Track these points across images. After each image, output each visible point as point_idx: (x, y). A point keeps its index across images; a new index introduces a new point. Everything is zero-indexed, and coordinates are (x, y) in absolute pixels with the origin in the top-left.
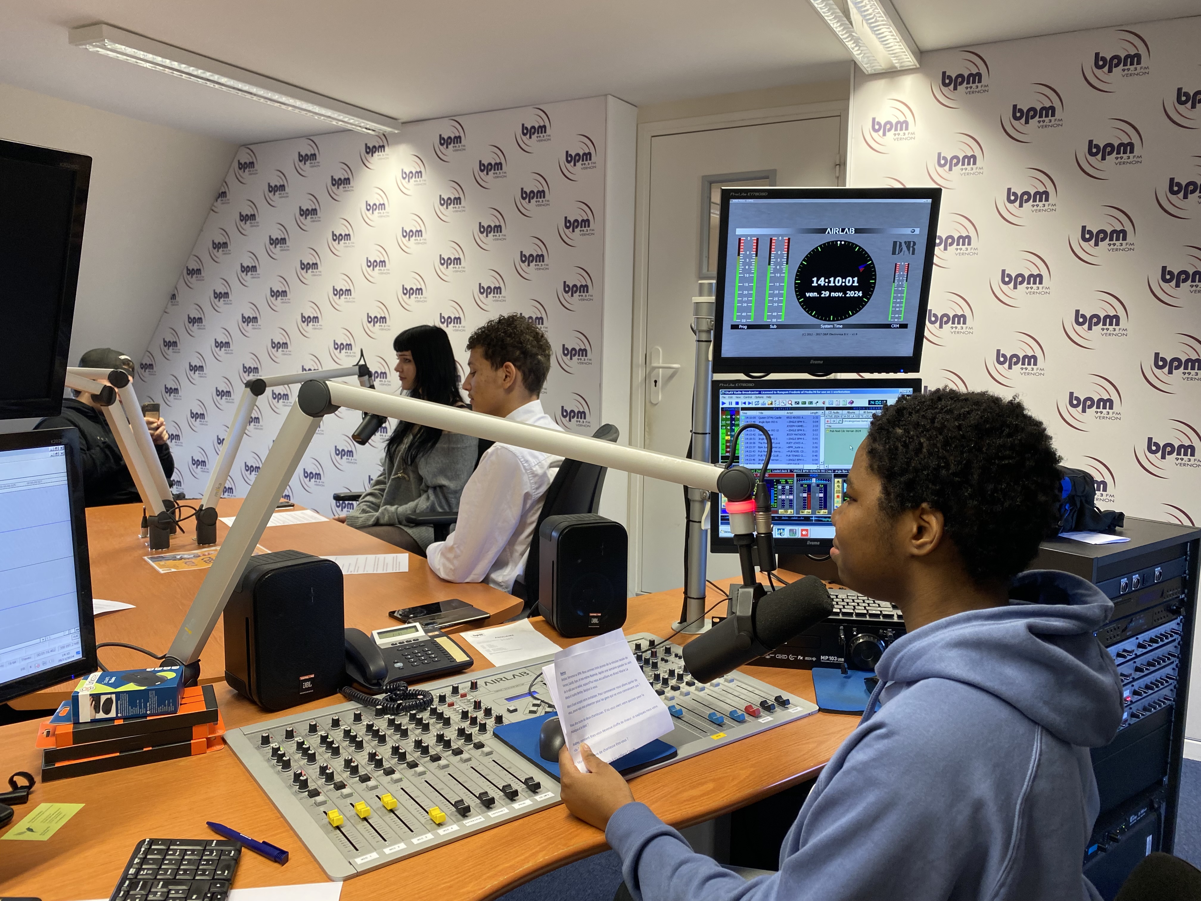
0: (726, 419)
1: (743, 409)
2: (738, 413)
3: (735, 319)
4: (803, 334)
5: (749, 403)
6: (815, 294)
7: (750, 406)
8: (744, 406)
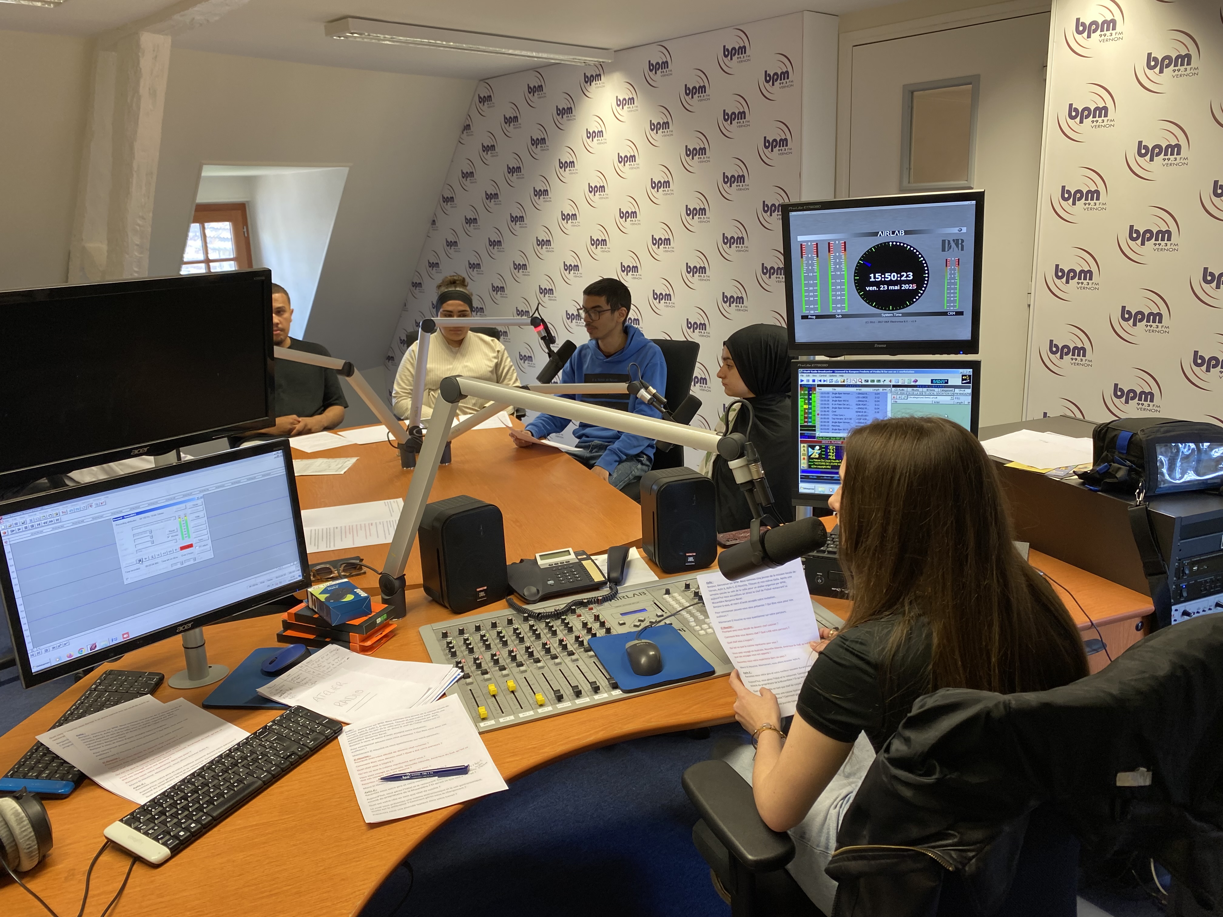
0: (804, 394)
1: (819, 386)
2: (815, 389)
3: (804, 311)
4: (866, 322)
5: (824, 381)
6: (875, 288)
7: (825, 383)
8: (819, 383)
